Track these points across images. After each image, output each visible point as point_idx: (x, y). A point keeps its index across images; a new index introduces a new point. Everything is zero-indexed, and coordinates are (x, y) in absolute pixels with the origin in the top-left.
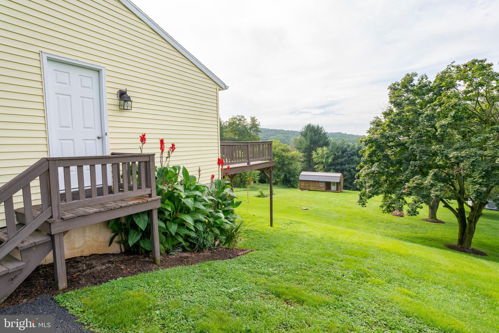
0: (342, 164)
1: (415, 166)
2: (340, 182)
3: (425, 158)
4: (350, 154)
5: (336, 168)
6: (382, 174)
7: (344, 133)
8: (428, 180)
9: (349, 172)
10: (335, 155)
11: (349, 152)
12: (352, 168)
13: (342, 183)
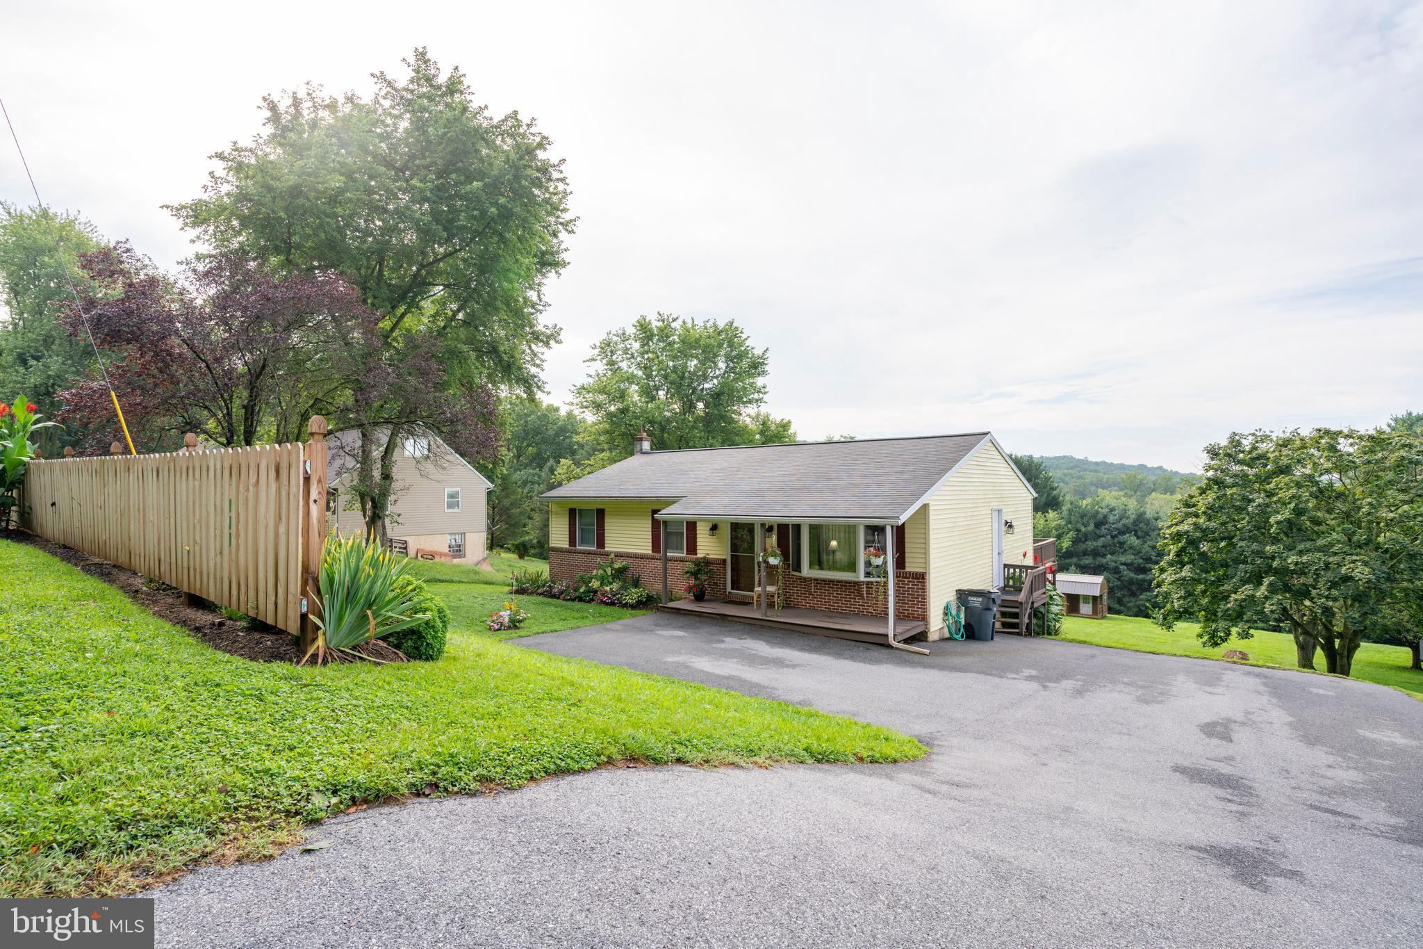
0: (1095, 553)
1: (1246, 572)
2: (1101, 596)
3: (1259, 562)
4: (1117, 529)
5: (1082, 562)
6: (1198, 581)
7: (1081, 457)
8: (1262, 591)
9: (1115, 573)
10: (1078, 530)
11: (1113, 524)
12: (1122, 564)
13: (1105, 597)
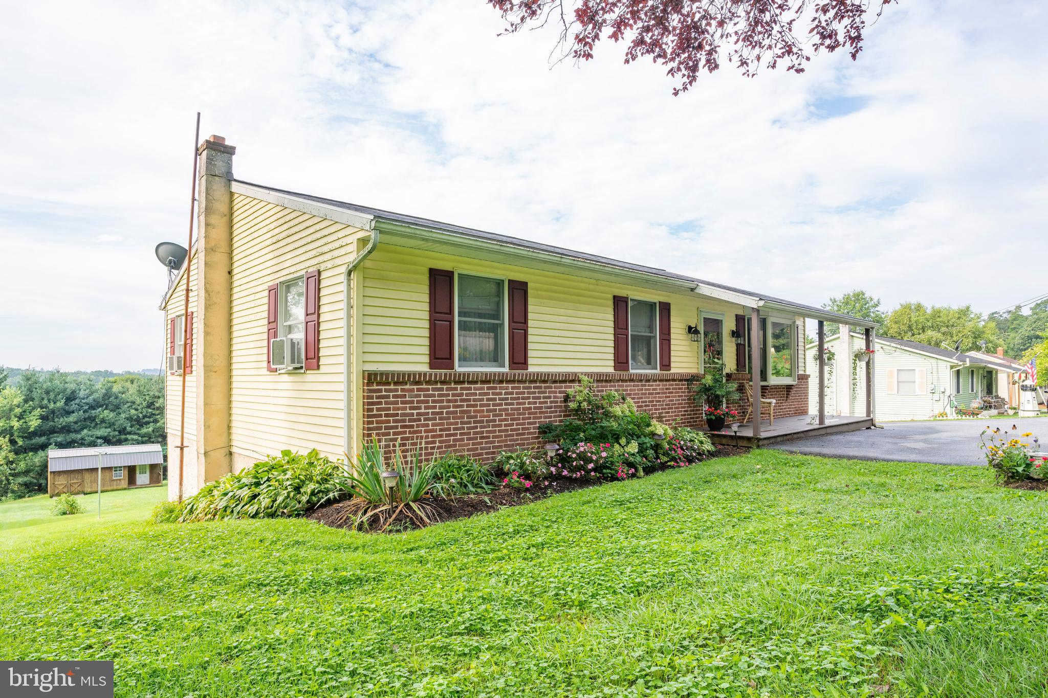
10: (45, 407)
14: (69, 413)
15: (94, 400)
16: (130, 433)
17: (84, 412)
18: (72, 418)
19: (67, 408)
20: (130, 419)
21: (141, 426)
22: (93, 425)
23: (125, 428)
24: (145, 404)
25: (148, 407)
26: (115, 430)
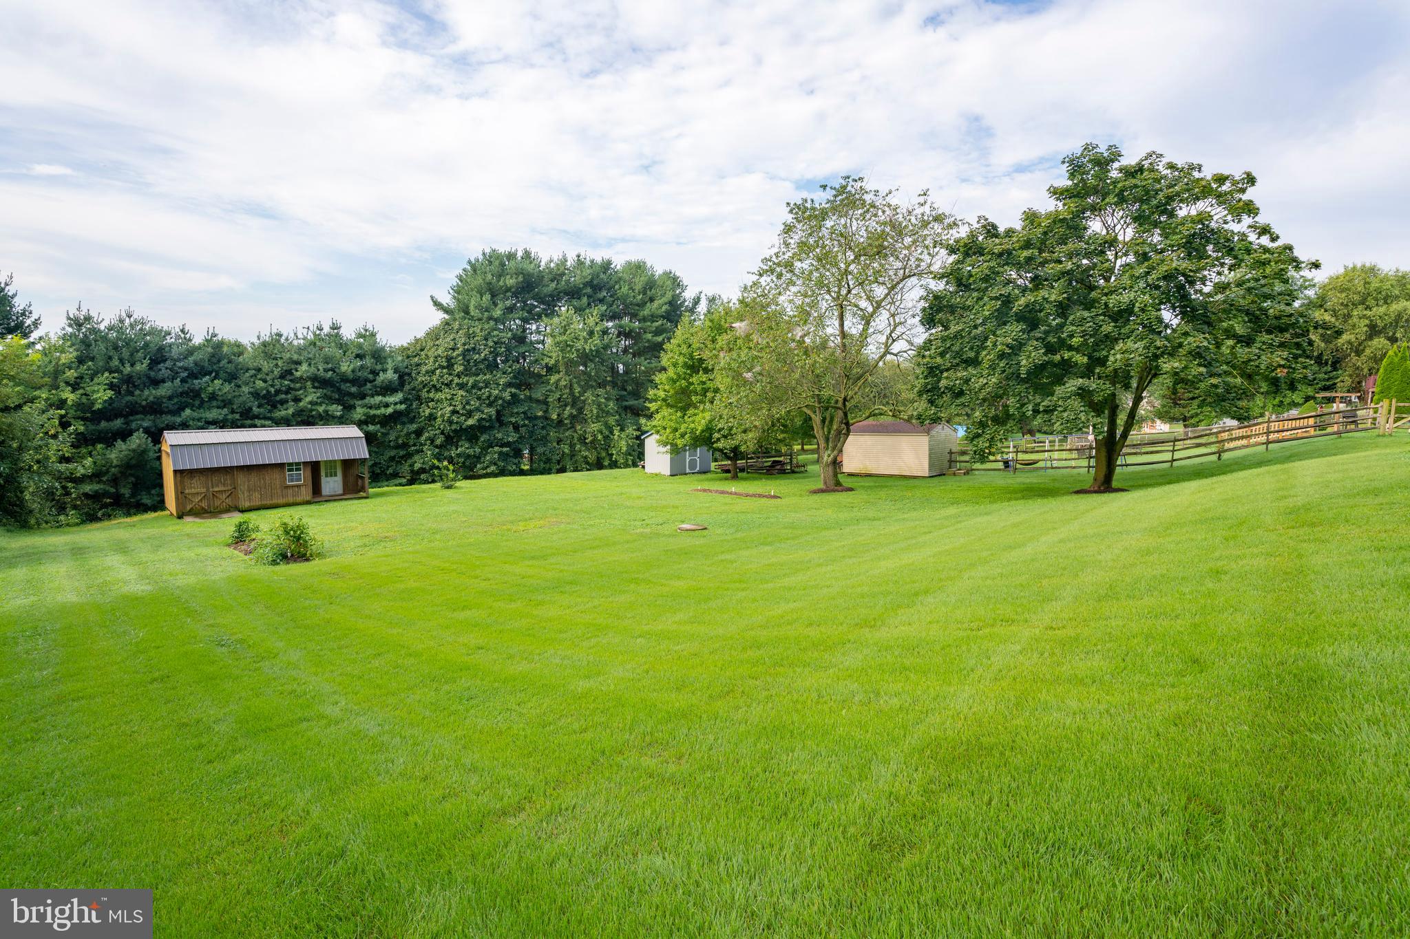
14: (156, 383)
15: (196, 364)
16: (257, 417)
17: (181, 381)
18: (164, 390)
19: (152, 374)
20: (256, 395)
21: (274, 407)
22: (197, 403)
23: (251, 409)
24: (277, 372)
25: (282, 377)
26: (233, 412)
